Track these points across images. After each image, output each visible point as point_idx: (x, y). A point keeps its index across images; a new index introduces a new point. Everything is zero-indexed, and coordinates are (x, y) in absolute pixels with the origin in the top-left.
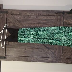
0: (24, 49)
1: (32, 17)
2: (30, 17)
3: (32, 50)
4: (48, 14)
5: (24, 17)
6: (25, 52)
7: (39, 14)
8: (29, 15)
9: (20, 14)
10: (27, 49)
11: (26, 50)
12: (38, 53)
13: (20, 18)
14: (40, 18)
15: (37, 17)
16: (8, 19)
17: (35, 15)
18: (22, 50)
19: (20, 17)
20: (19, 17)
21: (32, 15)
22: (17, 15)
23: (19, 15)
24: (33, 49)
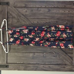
0: (33, 54)
1: (42, 9)
2: (40, 11)
3: (43, 56)
4: (65, 6)
5: (32, 11)
6: (33, 58)
7: (52, 6)
8: (38, 8)
9: (27, 6)
10: (36, 54)
11: (35, 56)
12: (51, 59)
13: (26, 12)
14: (53, 11)
15: (49, 11)
16: (10, 13)
17: (47, 7)
18: (29, 56)
19: (26, 10)
20: (24, 10)
21: (42, 7)
22: (22, 7)
23: (25, 7)
24: (45, 53)
